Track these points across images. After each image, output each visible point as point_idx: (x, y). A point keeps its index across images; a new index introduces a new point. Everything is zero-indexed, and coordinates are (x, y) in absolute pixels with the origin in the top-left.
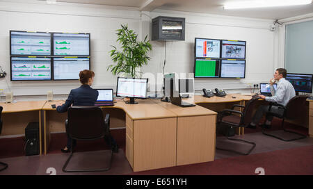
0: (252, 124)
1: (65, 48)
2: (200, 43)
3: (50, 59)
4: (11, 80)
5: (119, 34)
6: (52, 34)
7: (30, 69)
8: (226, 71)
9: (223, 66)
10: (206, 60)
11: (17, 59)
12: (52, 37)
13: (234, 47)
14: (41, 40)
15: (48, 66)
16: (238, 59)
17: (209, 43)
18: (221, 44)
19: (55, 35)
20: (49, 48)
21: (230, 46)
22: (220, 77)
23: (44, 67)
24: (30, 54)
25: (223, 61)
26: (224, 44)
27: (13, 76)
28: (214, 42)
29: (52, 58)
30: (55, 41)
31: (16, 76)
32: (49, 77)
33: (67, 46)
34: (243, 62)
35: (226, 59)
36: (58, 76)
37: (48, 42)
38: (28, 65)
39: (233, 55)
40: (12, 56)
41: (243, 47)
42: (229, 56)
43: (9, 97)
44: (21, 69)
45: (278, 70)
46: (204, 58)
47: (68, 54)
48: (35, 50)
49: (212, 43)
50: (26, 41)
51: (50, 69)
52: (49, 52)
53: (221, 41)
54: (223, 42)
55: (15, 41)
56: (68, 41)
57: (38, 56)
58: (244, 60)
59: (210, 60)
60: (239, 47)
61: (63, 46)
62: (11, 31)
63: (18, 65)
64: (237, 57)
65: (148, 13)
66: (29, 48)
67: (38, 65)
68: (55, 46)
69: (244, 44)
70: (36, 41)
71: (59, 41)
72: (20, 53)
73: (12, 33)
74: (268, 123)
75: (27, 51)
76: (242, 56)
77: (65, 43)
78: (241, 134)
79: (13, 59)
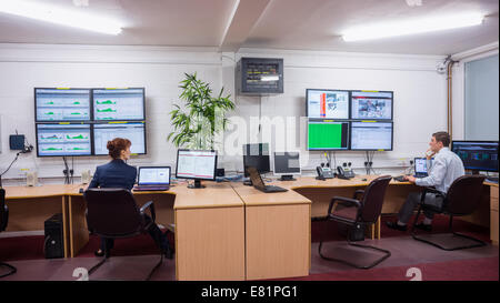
0: (400, 223)
1: (110, 110)
2: (315, 97)
3: (88, 126)
4: (38, 156)
5: (185, 87)
6: (92, 90)
7: (61, 141)
8: (360, 139)
9: (354, 131)
10: (326, 122)
11: (44, 126)
12: (92, 94)
13: (373, 102)
14: (77, 100)
15: (86, 135)
16: (379, 121)
17: (329, 96)
18: (350, 98)
19: (95, 92)
20: (87, 111)
21: (365, 100)
22: (350, 149)
23: (81, 137)
24: (61, 119)
25: (354, 124)
26: (355, 98)
27: (40, 151)
28: (339, 95)
29: (92, 124)
30: (95, 100)
31: (44, 149)
32: (89, 151)
33: (112, 107)
34: (390, 125)
35: (359, 120)
36: (100, 150)
37: (85, 102)
38: (59, 135)
39: (371, 114)
40: (37, 122)
41: (388, 102)
42: (364, 116)
43: (31, 178)
44: (49, 140)
45: (434, 135)
46: (322, 120)
47: (114, 118)
48: (68, 114)
49: (334, 96)
50: (57, 101)
51: (89, 139)
52: (88, 115)
53: (350, 92)
54: (354, 94)
55: (42, 101)
56: (112, 100)
57: (72, 122)
58: (391, 121)
59: (331, 122)
60: (380, 101)
61: (107, 107)
62: (35, 89)
63: (45, 135)
64: (378, 117)
65: (231, 54)
66: (60, 111)
67: (72, 135)
68: (96, 107)
69: (390, 97)
70: (69, 101)
71: (100, 100)
72: (48, 119)
73: (38, 91)
74: (428, 221)
75: (57, 115)
76: (388, 116)
77: (109, 102)
78: (376, 237)
79: (39, 126)
